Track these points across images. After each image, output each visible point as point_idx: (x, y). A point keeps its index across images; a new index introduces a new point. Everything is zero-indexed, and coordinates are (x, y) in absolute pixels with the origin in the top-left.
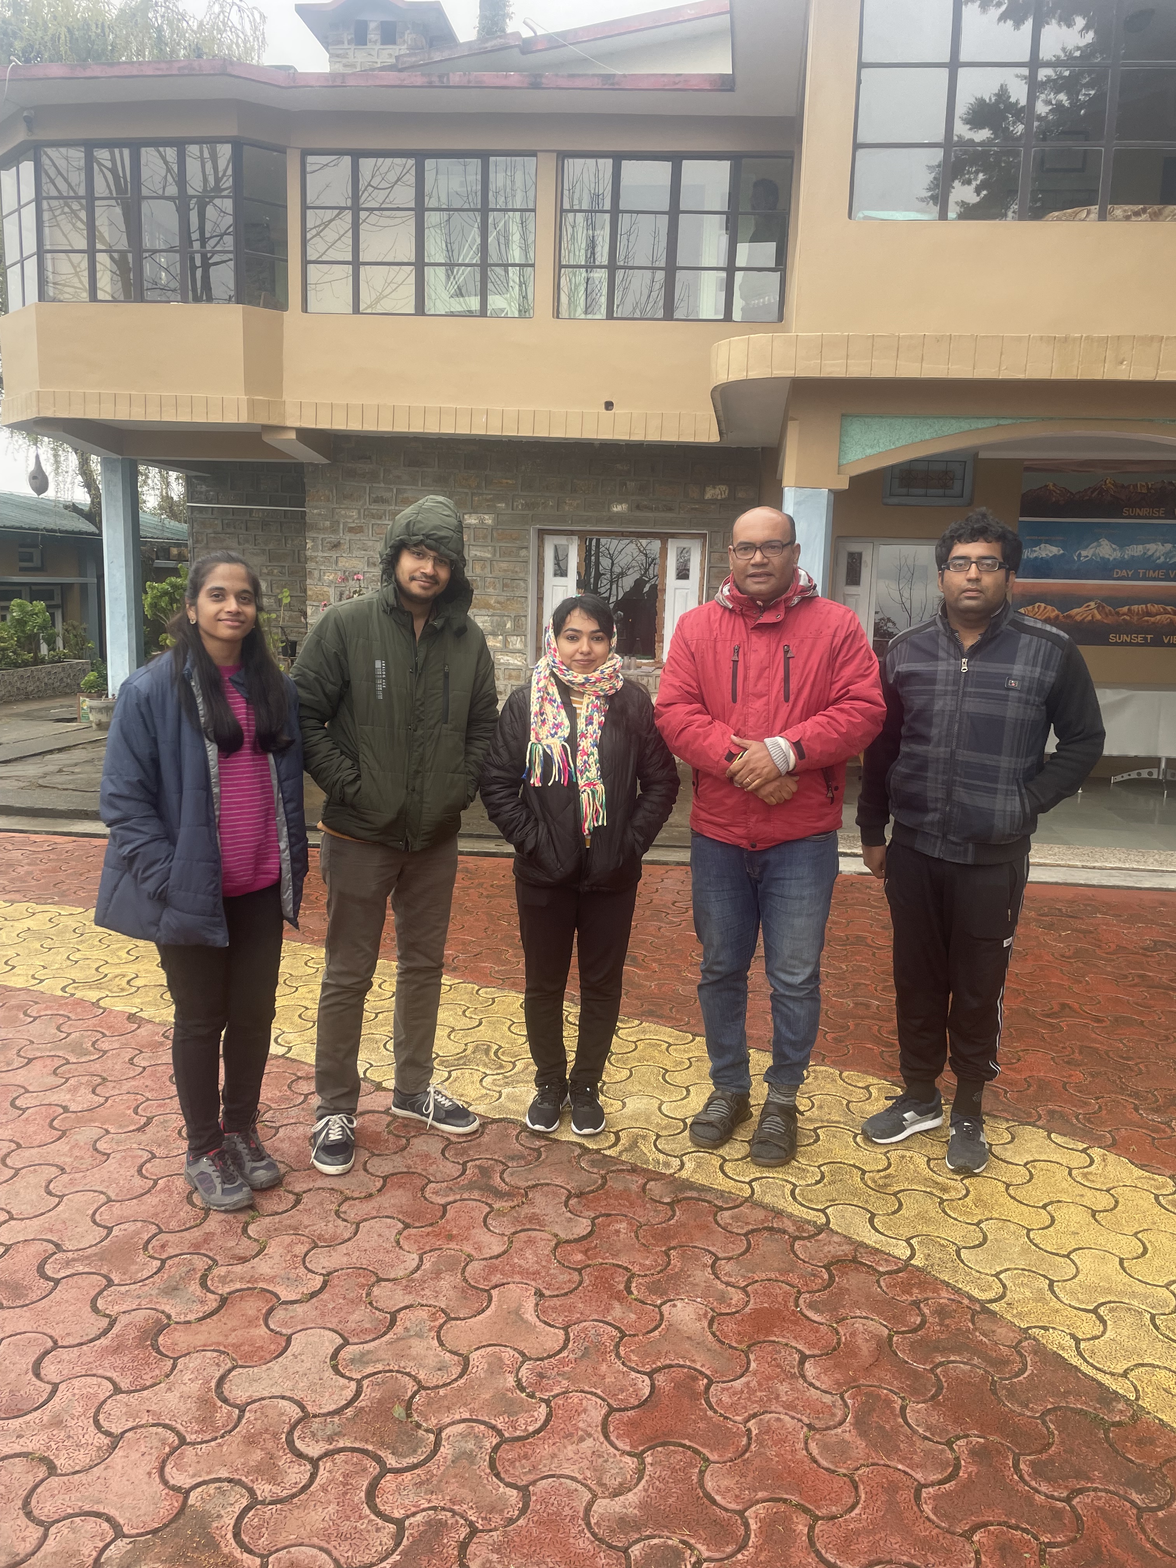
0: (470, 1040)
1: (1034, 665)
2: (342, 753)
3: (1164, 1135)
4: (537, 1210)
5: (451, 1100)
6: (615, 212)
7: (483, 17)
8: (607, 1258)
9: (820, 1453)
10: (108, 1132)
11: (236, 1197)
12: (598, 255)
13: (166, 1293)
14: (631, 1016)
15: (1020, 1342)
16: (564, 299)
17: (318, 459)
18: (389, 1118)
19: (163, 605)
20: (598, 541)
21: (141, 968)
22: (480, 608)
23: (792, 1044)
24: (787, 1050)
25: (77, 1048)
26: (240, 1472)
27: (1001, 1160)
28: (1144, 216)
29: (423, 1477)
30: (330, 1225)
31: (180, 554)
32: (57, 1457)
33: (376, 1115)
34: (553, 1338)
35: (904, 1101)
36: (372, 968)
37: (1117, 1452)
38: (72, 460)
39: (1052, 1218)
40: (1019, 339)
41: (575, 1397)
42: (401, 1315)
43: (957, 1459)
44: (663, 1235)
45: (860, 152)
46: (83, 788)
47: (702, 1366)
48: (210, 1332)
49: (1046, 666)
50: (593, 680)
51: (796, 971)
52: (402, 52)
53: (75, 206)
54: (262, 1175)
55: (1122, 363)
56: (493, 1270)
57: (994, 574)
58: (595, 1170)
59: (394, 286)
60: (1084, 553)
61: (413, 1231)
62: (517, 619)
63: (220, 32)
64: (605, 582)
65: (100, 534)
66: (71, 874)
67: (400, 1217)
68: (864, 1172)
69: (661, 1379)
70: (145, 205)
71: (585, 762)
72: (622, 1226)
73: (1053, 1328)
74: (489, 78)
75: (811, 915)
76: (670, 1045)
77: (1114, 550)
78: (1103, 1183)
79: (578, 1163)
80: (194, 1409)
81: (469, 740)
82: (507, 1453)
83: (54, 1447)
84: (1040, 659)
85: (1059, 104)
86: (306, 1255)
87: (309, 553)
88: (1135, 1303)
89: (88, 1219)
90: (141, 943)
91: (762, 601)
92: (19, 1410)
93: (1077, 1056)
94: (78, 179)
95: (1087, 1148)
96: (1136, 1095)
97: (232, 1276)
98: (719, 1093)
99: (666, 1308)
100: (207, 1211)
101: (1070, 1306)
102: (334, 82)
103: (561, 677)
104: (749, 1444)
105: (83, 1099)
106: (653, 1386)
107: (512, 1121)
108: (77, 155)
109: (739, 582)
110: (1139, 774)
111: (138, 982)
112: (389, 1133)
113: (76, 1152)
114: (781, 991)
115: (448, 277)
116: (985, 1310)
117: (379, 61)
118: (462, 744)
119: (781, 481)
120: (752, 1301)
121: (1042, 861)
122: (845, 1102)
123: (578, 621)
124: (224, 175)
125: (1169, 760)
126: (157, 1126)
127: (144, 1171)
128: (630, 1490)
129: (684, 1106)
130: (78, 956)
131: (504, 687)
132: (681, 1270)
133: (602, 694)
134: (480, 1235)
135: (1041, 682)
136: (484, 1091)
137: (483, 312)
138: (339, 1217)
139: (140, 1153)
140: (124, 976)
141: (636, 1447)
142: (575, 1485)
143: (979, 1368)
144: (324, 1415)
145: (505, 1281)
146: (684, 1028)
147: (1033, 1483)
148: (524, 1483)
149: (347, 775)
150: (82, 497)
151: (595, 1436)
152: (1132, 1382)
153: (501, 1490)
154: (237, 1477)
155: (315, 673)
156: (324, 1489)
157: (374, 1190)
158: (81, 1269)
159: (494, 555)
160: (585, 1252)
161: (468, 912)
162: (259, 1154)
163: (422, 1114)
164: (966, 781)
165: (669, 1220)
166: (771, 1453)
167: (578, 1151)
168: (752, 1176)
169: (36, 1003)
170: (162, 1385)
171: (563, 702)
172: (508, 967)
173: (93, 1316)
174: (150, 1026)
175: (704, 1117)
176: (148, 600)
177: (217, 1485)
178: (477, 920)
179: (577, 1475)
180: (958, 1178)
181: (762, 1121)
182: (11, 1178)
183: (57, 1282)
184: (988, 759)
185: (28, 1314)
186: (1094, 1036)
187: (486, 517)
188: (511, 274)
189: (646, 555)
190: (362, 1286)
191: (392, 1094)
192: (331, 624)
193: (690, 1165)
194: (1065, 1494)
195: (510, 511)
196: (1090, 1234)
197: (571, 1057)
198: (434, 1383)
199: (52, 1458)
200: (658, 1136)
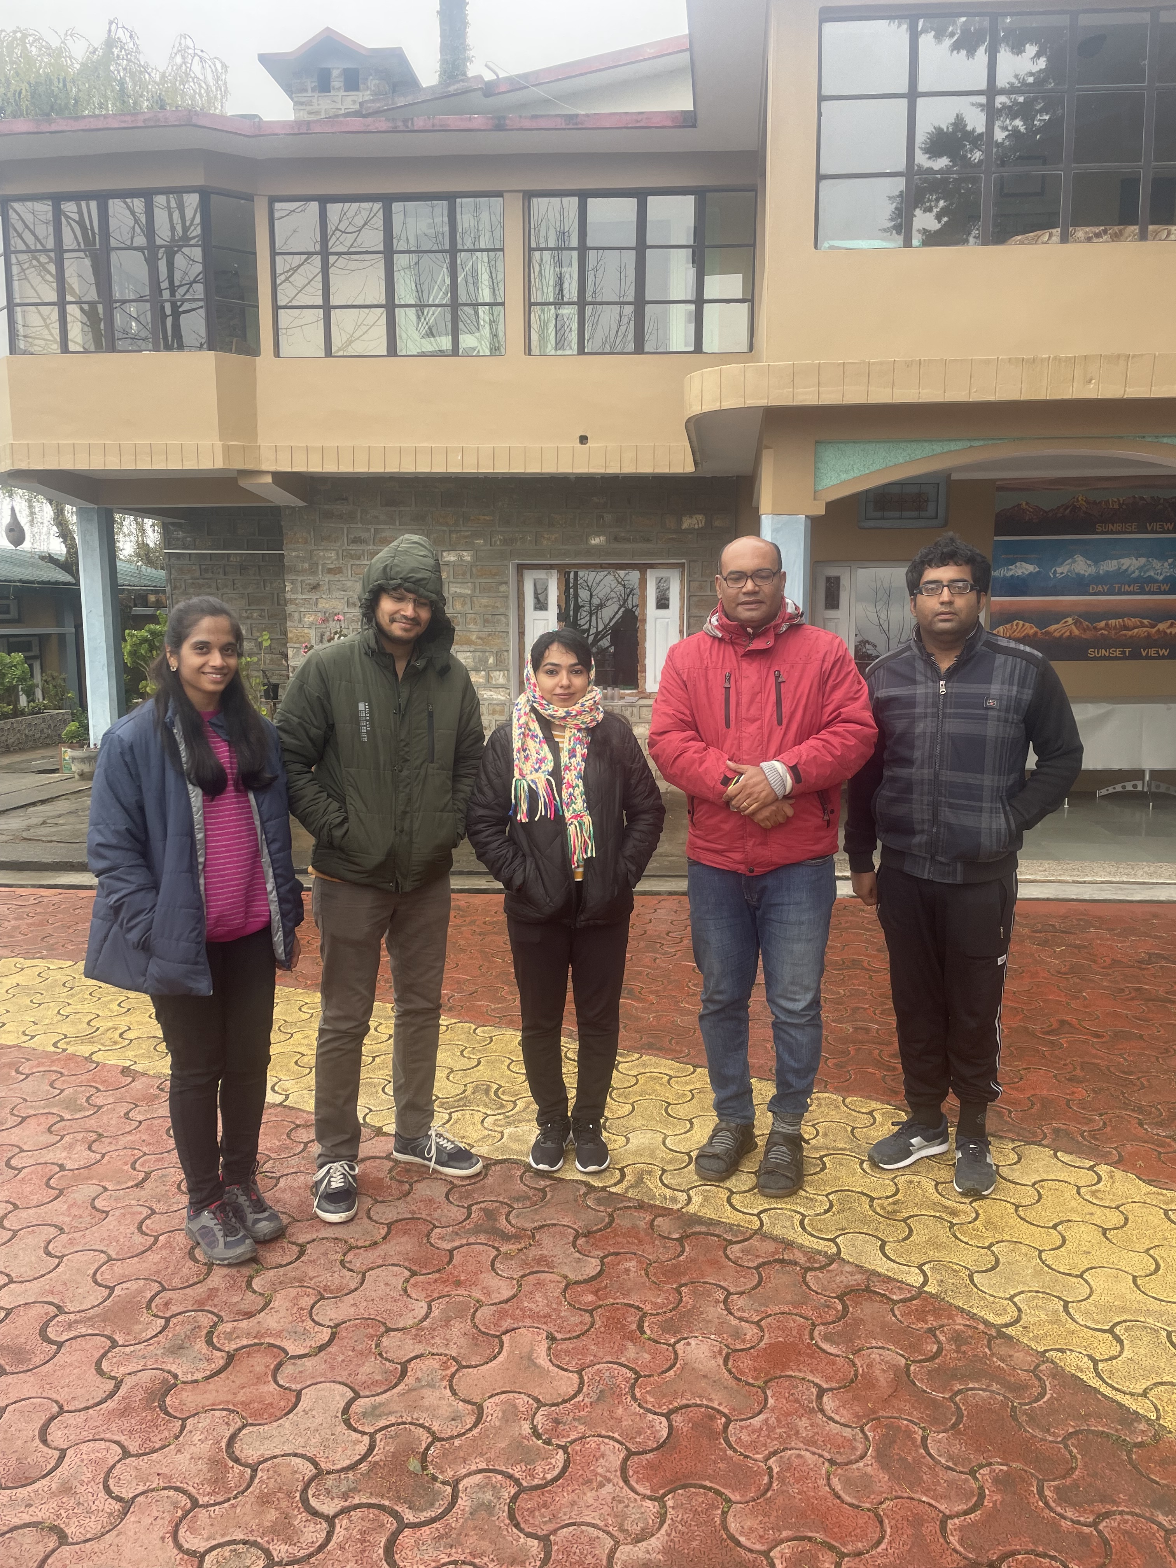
0: (469, 1080)
1: (1011, 684)
2: (329, 796)
3: (1170, 1150)
4: (546, 1253)
5: (453, 1142)
6: (583, 249)
7: (444, 62)
8: (618, 1298)
9: (843, 1488)
10: (105, 1189)
11: (239, 1250)
12: (566, 292)
13: (172, 1353)
14: (631, 1049)
15: (1038, 1366)
16: (534, 337)
17: (296, 502)
18: (391, 1164)
19: (143, 652)
20: (576, 574)
21: (133, 1020)
22: (461, 645)
23: (796, 1072)
24: (791, 1078)
25: (71, 1105)
26: (255, 1533)
27: (1009, 1181)
28: (1105, 237)
29: (442, 1531)
30: (336, 1275)
31: (157, 601)
32: (68, 1525)
33: (378, 1161)
34: (567, 1383)
35: (911, 1126)
36: (369, 1011)
37: (1142, 1474)
38: (47, 511)
39: (1064, 1238)
40: (988, 362)
41: (592, 1443)
42: (412, 1364)
43: (981, 1488)
44: (673, 1272)
45: (824, 184)
46: (68, 839)
47: (720, 1404)
48: (217, 1391)
49: (1022, 684)
50: (574, 713)
51: (797, 997)
52: (366, 98)
53: (44, 259)
54: (264, 1227)
55: (1090, 382)
56: (503, 1315)
57: (967, 596)
58: (602, 1208)
59: (365, 328)
60: (1059, 570)
61: (421, 1278)
62: (498, 654)
63: (183, 83)
64: (584, 614)
65: (78, 583)
66: (58, 927)
67: (406, 1264)
68: (872, 1199)
69: (678, 1420)
70: (113, 255)
71: (571, 795)
72: (632, 1264)
73: (1070, 1350)
74: (453, 121)
75: (810, 940)
76: (671, 1077)
77: (1089, 566)
78: (1112, 1200)
79: (584, 1201)
80: (205, 1470)
81: (456, 778)
82: (526, 1503)
83: (64, 1515)
84: (1016, 677)
85: (1016, 131)
86: (312, 1307)
87: (288, 596)
88: (1150, 1320)
89: (89, 1278)
90: (132, 994)
91: (752, 628)
92: (26, 1478)
93: (1078, 1072)
94: (46, 232)
95: (1094, 1166)
96: (1140, 1109)
97: (238, 1332)
98: (724, 1125)
99: (680, 1347)
100: (210, 1266)
101: (1086, 1327)
102: (300, 130)
103: (542, 711)
104: (771, 1483)
105: (79, 1157)
106: (670, 1427)
107: (516, 1162)
108: (44, 209)
109: (728, 611)
110: (1124, 787)
111: (131, 1035)
112: (391, 1179)
113: (75, 1211)
114: (783, 1018)
115: (419, 318)
116: (1001, 1335)
117: (343, 108)
118: (449, 783)
119: (757, 509)
120: (767, 1336)
121: (1032, 877)
122: (849, 1129)
123: (557, 655)
124: (192, 224)
125: (1153, 772)
126: (155, 1180)
127: (144, 1228)
128: (653, 1535)
129: (689, 1139)
130: (69, 1010)
131: (489, 723)
132: (694, 1307)
133: (583, 726)
134: (489, 1280)
135: (1018, 701)
136: (486, 1132)
137: (455, 351)
138: (344, 1267)
139: (140, 1209)
140: (116, 1029)
141: (657, 1491)
142: (595, 1532)
143: (999, 1394)
144: (338, 1471)
145: (515, 1326)
146: (685, 1060)
147: (1059, 1509)
148: (545, 1532)
149: (334, 817)
150: (58, 548)
151: (615, 1481)
152: (1152, 1402)
153: (522, 1540)
154: (252, 1538)
155: (299, 718)
156: (342, 1548)
157: (378, 1238)
158: (84, 1331)
159: (474, 590)
160: (596, 1293)
161: (463, 951)
162: (260, 1206)
163: (425, 1158)
164: (951, 801)
165: (679, 1256)
166: (793, 1490)
167: (583, 1190)
168: (760, 1208)
169: (28, 1060)
170: (172, 1447)
171: (545, 737)
172: (504, 1005)
173: (99, 1379)
174: (144, 1079)
175: (710, 1150)
176: (127, 648)
177: (232, 1547)
178: (471, 958)
179: (598, 1522)
180: (967, 1201)
181: (767, 1152)
182: (9, 1240)
183: (60, 1345)
184: (971, 779)
185: (32, 1379)
186: (1094, 1051)
187: (465, 553)
188: (481, 313)
189: (624, 586)
190: (371, 1337)
191: (393, 1139)
192: (313, 669)
193: (697, 1199)
194: (1091, 1519)
195: (489, 547)
196: (1102, 1253)
197: (572, 1094)
198: (448, 1433)
199: (62, 1526)
200: (664, 1171)
